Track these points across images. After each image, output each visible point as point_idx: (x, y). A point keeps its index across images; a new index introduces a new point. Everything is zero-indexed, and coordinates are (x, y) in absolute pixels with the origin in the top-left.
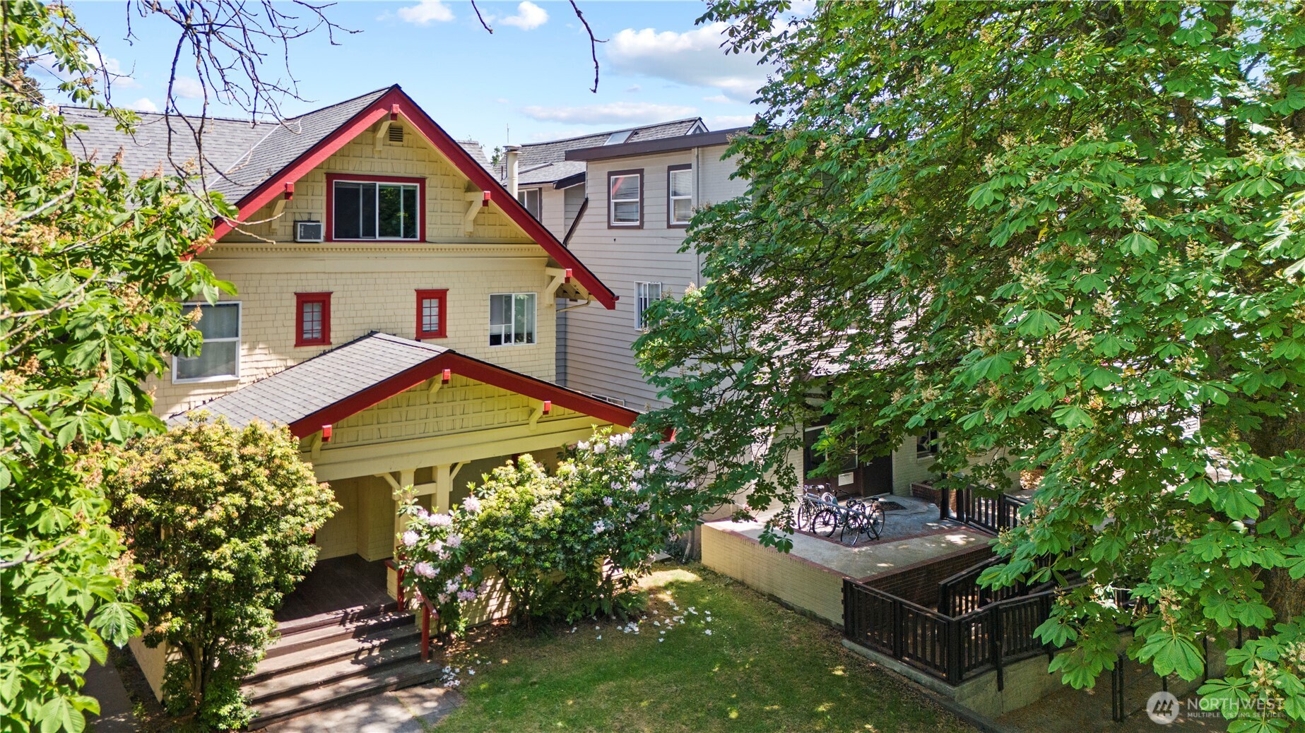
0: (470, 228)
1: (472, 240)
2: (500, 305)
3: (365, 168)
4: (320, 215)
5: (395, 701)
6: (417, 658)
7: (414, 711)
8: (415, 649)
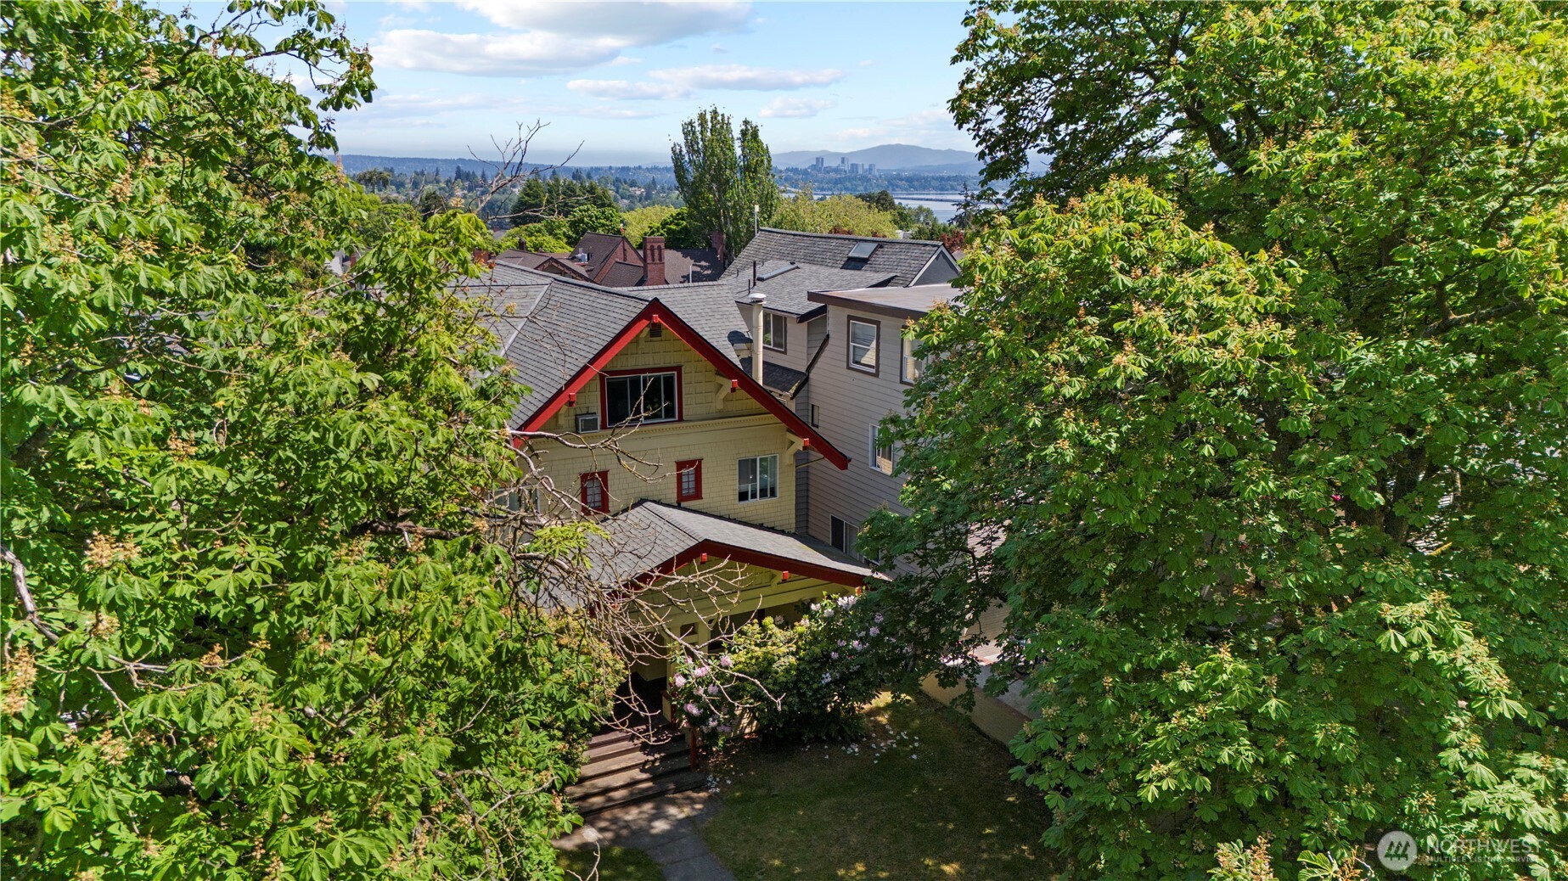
0: (720, 407)
1: (722, 415)
2: (747, 467)
3: (631, 363)
4: (596, 407)
5: (673, 802)
6: (687, 769)
7: (687, 811)
8: (685, 761)
